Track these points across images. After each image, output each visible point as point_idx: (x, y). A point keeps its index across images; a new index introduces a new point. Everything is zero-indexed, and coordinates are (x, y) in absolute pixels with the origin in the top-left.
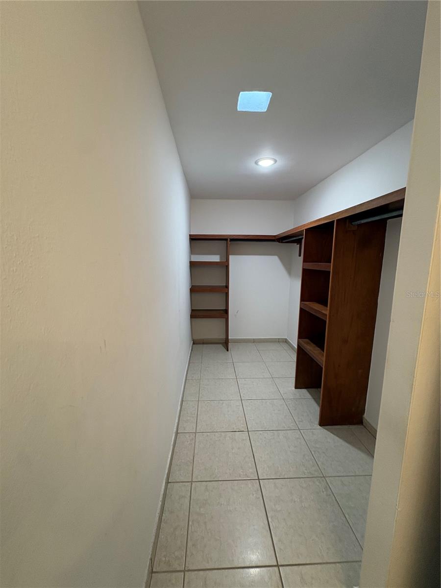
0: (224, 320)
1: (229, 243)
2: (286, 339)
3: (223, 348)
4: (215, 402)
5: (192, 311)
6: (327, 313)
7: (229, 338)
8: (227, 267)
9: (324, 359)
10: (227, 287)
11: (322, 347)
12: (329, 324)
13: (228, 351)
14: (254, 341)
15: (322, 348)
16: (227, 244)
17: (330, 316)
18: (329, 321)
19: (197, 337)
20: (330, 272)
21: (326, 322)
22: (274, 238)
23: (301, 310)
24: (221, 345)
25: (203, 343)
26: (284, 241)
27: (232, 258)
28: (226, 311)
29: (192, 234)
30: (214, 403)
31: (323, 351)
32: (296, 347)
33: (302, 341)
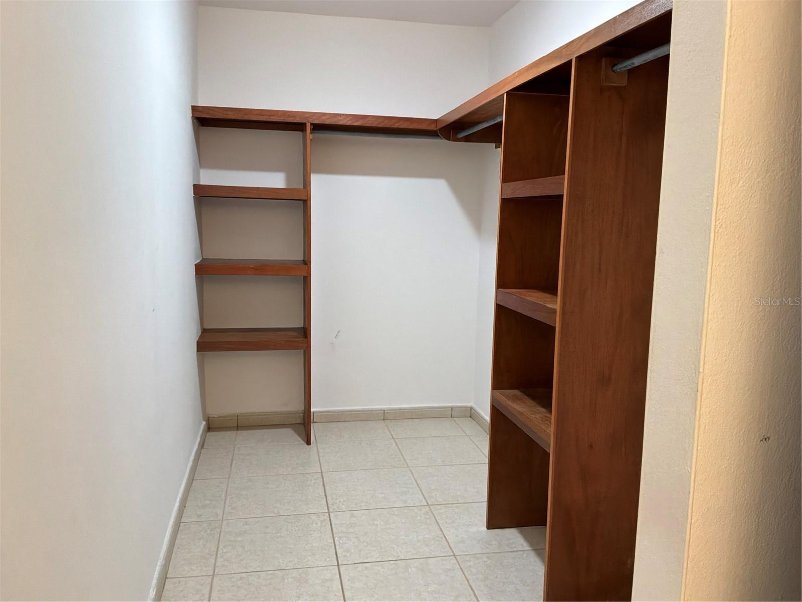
0: (299, 354)
1: (310, 136)
2: (471, 408)
3: (297, 437)
4: (263, 574)
5: (205, 331)
6: (557, 306)
7: (312, 410)
8: (305, 203)
9: (552, 430)
10: (307, 262)
11: (545, 401)
12: (561, 333)
13: (308, 442)
14: (385, 416)
15: (547, 405)
16: (304, 138)
17: (564, 312)
18: (562, 327)
19: (218, 410)
20: (563, 195)
21: (555, 328)
22: (432, 127)
23: (500, 310)
24: (289, 432)
25: (238, 428)
26: (461, 135)
27: (318, 183)
28: (305, 332)
29: (201, 104)
30: (259, 577)
31: (550, 412)
32: (487, 418)
33: (502, 396)
